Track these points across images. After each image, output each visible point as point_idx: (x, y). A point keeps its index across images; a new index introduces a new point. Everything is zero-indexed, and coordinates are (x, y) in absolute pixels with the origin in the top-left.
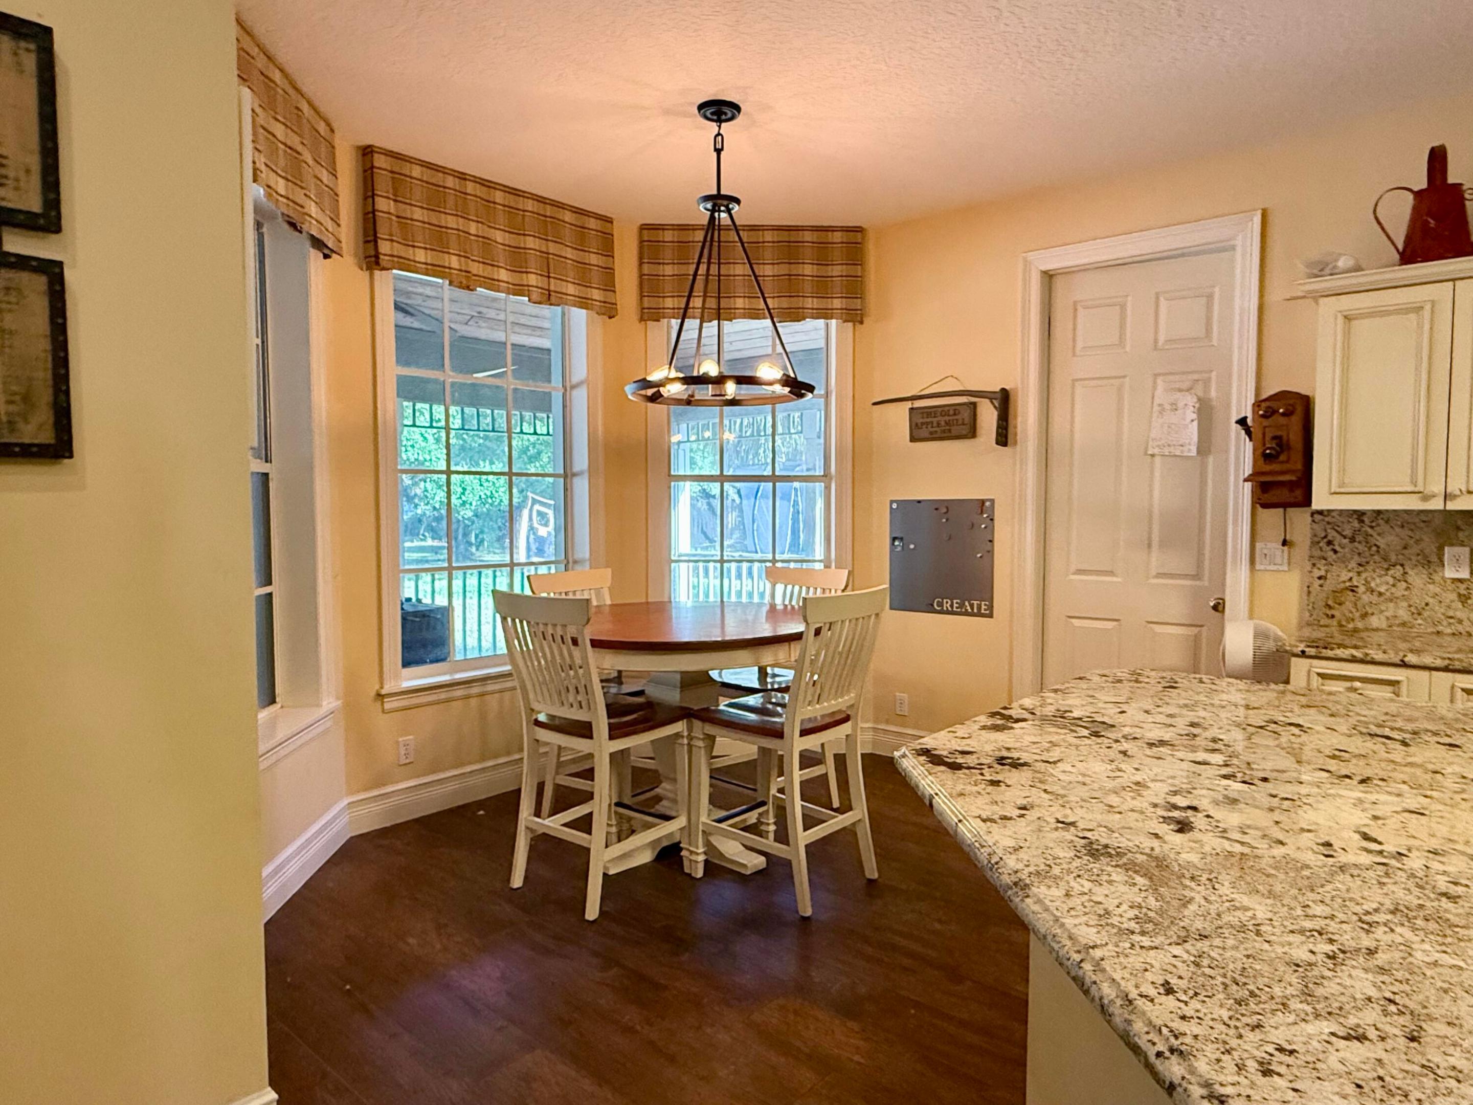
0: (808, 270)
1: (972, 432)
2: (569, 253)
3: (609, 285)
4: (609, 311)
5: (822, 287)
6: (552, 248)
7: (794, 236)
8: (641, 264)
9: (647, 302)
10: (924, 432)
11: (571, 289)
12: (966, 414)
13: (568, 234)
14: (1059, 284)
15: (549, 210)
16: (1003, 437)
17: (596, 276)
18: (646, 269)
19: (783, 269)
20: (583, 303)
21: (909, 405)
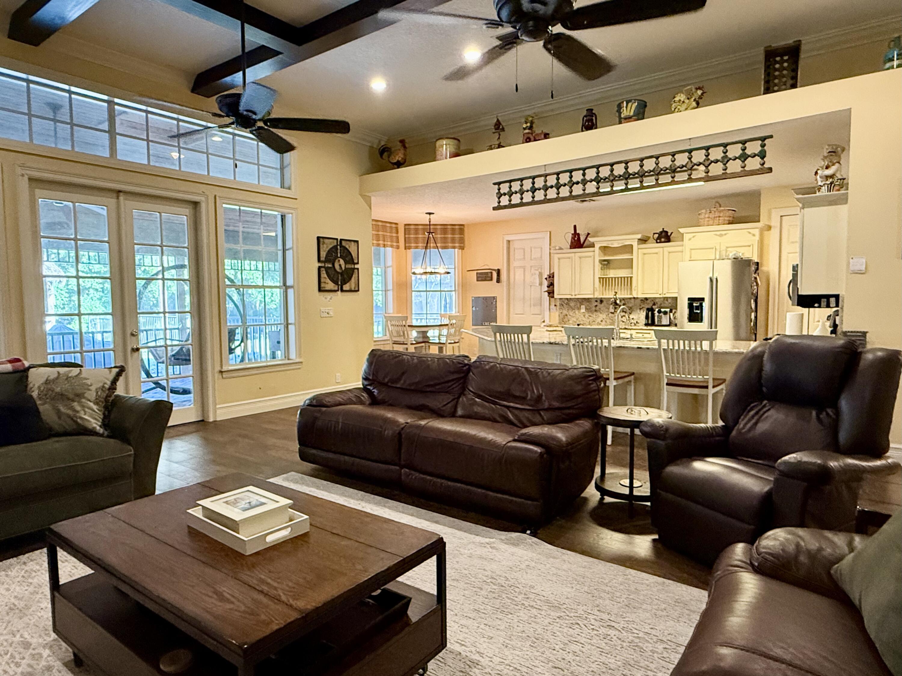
0: (449, 236)
1: (491, 280)
2: (388, 234)
3: (398, 242)
4: (398, 247)
5: (453, 240)
6: (385, 234)
7: (446, 227)
8: (405, 234)
9: (407, 245)
10: (480, 279)
11: (389, 243)
12: (490, 275)
13: (388, 229)
14: (511, 243)
15: (384, 224)
16: (498, 281)
17: (395, 239)
18: (407, 236)
19: (443, 236)
20: (392, 246)
21: (476, 272)
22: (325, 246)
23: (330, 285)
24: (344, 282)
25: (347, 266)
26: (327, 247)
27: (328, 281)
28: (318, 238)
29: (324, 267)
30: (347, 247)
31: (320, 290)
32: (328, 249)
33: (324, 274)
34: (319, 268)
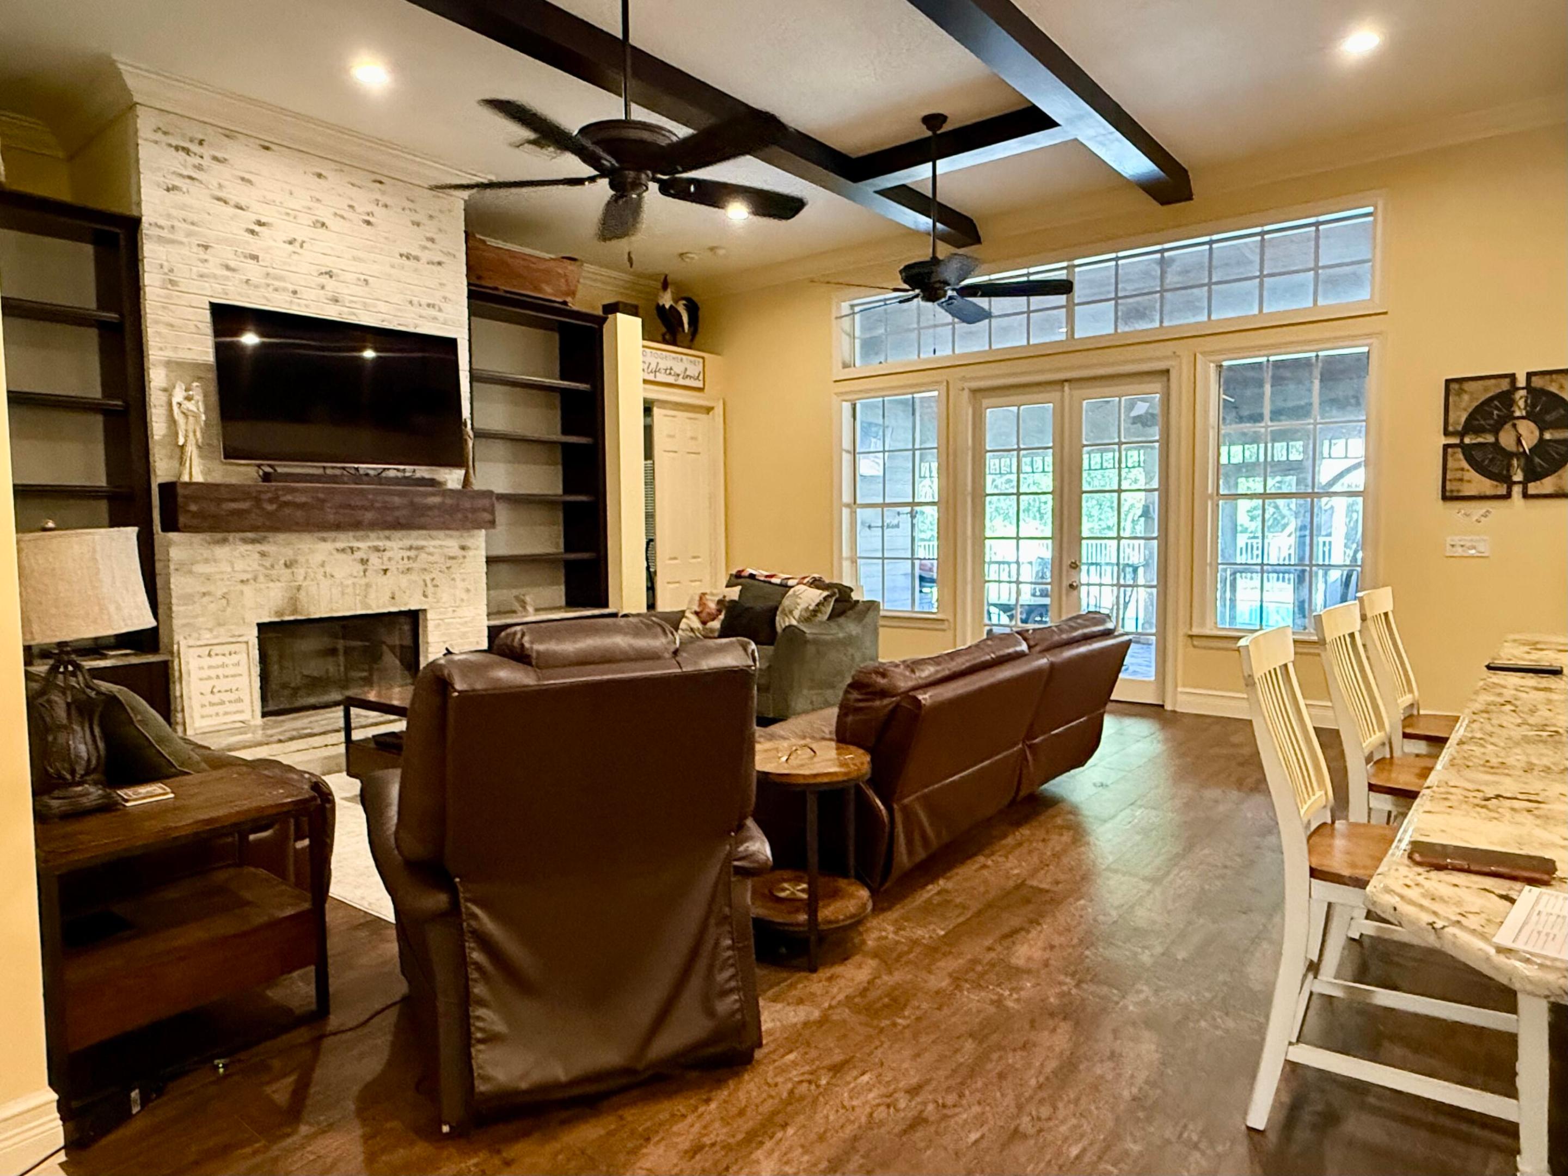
22: (1466, 397)
23: (1478, 483)
24: (1533, 475)
25: (1547, 436)
26: (1471, 401)
27: (1472, 474)
28: (1448, 382)
29: (1461, 445)
30: (1553, 389)
31: (1447, 497)
32: (1476, 404)
33: (1459, 461)
34: (1446, 447)
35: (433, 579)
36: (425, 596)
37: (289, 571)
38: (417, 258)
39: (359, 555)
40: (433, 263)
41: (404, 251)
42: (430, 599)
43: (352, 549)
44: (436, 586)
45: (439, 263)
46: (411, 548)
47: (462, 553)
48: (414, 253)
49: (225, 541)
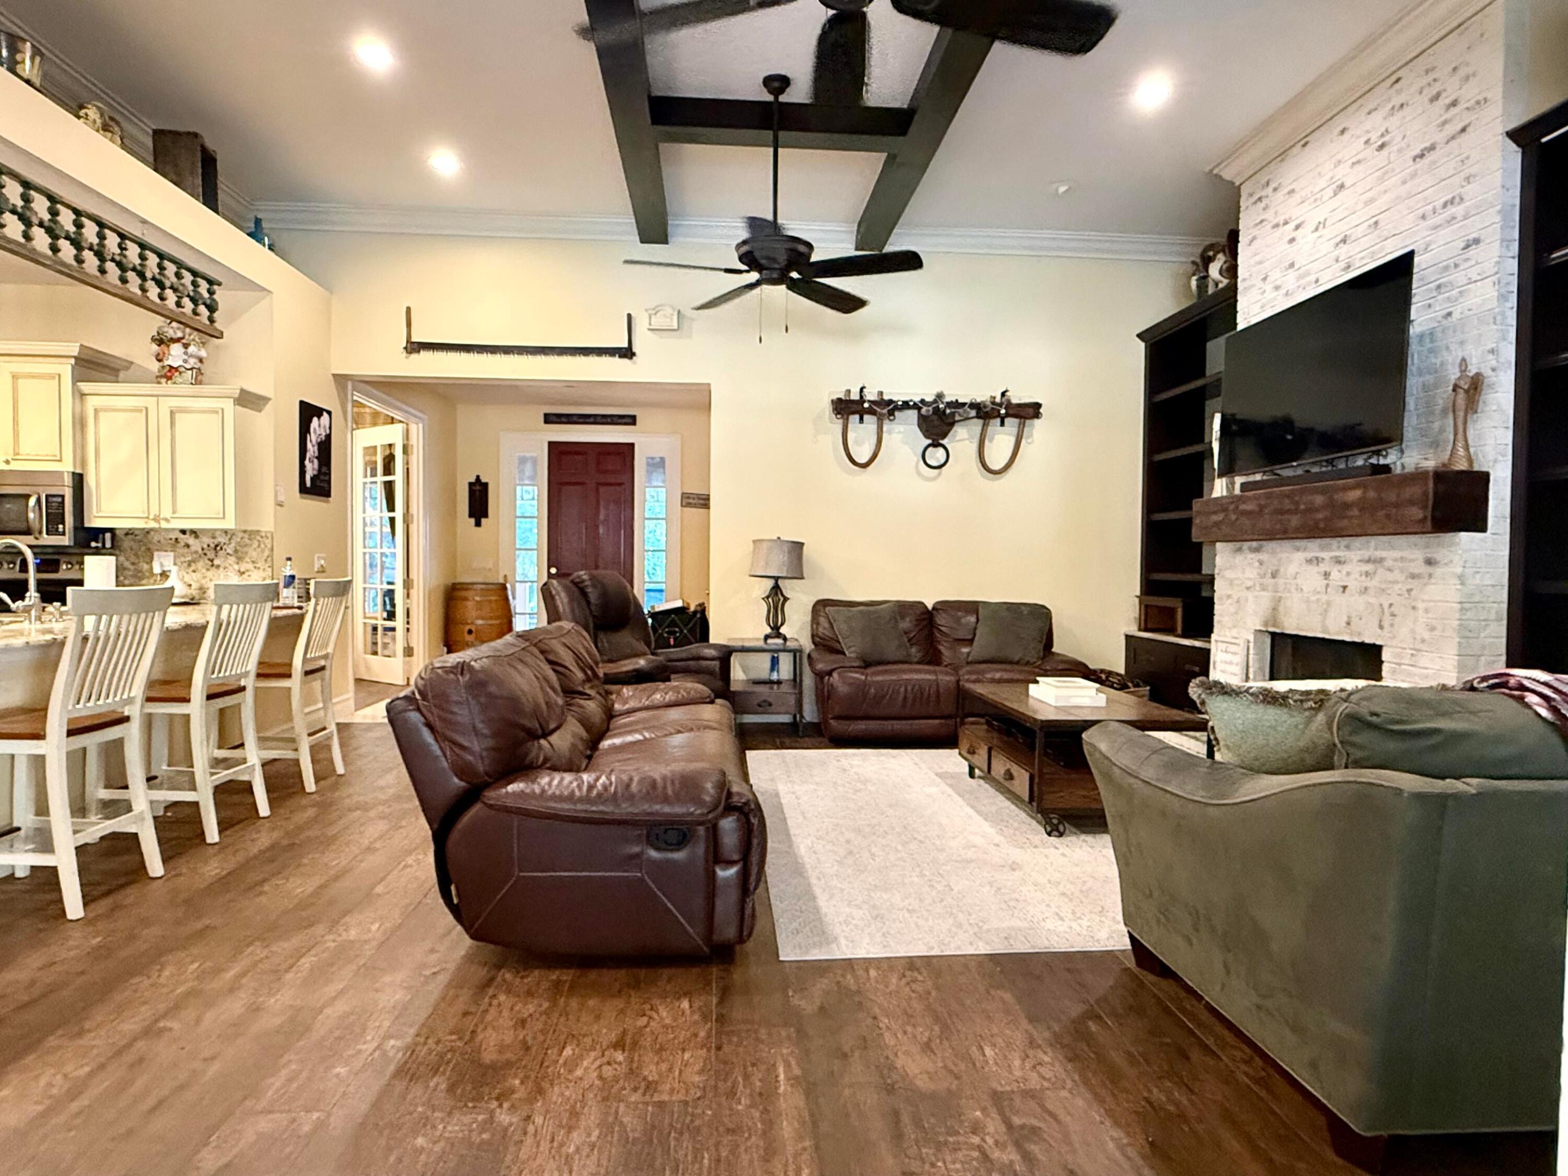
35: (1391, 605)
36: (1381, 627)
37: (1273, 581)
38: (1432, 148)
39: (1323, 567)
40: (1453, 138)
41: (1417, 151)
42: (1385, 633)
43: (1317, 558)
44: (1393, 615)
45: (1463, 130)
46: (1369, 561)
47: (1429, 569)
48: (1427, 144)
49: (1239, 550)
